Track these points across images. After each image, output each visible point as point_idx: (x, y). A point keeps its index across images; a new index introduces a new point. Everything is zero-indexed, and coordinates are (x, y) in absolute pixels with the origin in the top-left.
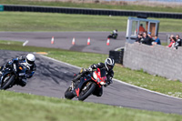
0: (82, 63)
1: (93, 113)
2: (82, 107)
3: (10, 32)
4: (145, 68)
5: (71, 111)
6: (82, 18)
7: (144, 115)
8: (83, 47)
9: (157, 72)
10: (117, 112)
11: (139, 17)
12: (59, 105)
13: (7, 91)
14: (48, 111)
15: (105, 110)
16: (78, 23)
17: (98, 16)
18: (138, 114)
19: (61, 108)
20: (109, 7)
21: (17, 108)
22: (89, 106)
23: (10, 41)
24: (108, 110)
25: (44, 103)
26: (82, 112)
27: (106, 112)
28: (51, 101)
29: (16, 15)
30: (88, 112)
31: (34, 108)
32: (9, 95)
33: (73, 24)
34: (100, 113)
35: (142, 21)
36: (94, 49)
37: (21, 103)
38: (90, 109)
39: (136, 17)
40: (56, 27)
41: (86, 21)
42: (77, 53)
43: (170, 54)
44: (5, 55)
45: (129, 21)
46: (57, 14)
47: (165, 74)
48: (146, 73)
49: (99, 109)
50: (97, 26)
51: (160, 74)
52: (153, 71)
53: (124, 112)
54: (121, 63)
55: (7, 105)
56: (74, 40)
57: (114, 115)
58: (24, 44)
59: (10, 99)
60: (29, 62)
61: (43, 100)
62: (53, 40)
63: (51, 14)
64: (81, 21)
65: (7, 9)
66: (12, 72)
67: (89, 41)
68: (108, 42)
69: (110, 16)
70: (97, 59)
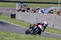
1: (6, 35)
2: (2, 33)
4: (23, 20)
7: (23, 35)
8: (2, 13)
9: (27, 21)
11: (21, 3)
15: (10, 34)
18: (21, 35)
22: (4, 33)
30: (4, 35)
34: (8, 35)
35: (22, 4)
38: (5, 34)
39: (20, 3)
41: (3, 4)
43: (31, 15)
45: (17, 4)
47: (30, 22)
48: (23, 21)
49: (8, 33)
50: (7, 6)
51: (28, 22)
52: (26, 21)
53: (16, 34)
54: (15, 18)
57: (13, 35)
67: (4, 11)
68: (10, 11)
69: (11, 3)
70: (7, 17)
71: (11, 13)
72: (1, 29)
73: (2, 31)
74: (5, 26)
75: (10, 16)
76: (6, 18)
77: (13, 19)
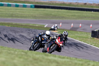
0: (76, 37)
1: (82, 64)
2: (76, 61)
3: (38, 19)
5: (70, 63)
6: (77, 13)
8: (77, 28)
10: (95, 64)
12: (64, 60)
13: (36, 52)
14: (58, 63)
15: (88, 63)
16: (75, 15)
17: (86, 12)
19: (65, 62)
20: (92, 7)
21: (41, 61)
22: (80, 61)
23: (38, 24)
24: (90, 63)
25: (56, 59)
26: (76, 64)
27: (89, 64)
28: (60, 57)
29: (41, 11)
30: (79, 64)
31: (50, 61)
32: (36, 54)
33: (72, 15)
34: (86, 64)
36: (84, 30)
37: (43, 58)
38: (81, 62)
40: (63, 17)
41: (79, 14)
42: (74, 32)
44: (35, 32)
46: (63, 10)
49: (85, 62)
50: (85, 17)
54: (98, 37)
55: (35, 59)
56: (72, 25)
58: (45, 26)
59: (37, 56)
60: (47, 35)
61: (55, 57)
62: (61, 24)
63: (60, 10)
64: (76, 14)
65: (36, 7)
66: (38, 41)
67: (80, 25)
68: (91, 26)
69: (92, 12)
70: (85, 35)
71: (93, 29)
72: (75, 56)
73: (76, 58)
74: (81, 50)
75: (91, 34)
76: (84, 37)
77: (95, 38)
